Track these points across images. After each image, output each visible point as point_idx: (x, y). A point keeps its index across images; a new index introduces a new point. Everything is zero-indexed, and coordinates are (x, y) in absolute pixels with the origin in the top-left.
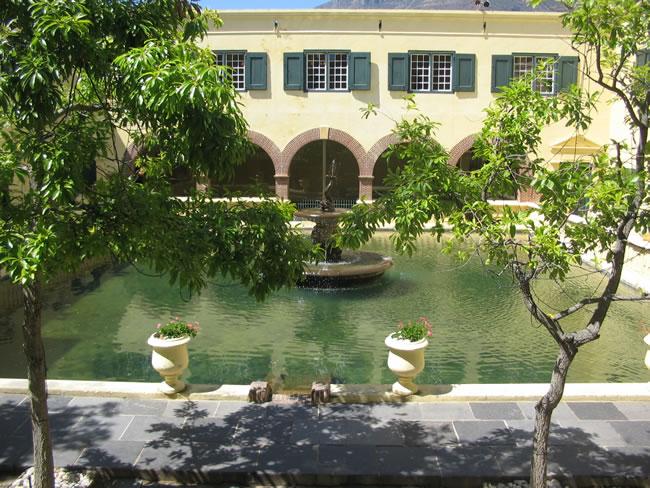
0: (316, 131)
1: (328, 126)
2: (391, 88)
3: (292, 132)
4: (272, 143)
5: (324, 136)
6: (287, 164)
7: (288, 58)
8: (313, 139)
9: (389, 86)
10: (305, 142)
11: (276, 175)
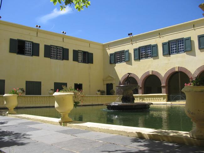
0: (174, 68)
1: (178, 66)
2: (199, 49)
3: (166, 70)
4: (160, 74)
5: (177, 70)
6: (165, 81)
7: (164, 44)
8: (173, 71)
9: (199, 48)
10: (170, 72)
11: (162, 85)
